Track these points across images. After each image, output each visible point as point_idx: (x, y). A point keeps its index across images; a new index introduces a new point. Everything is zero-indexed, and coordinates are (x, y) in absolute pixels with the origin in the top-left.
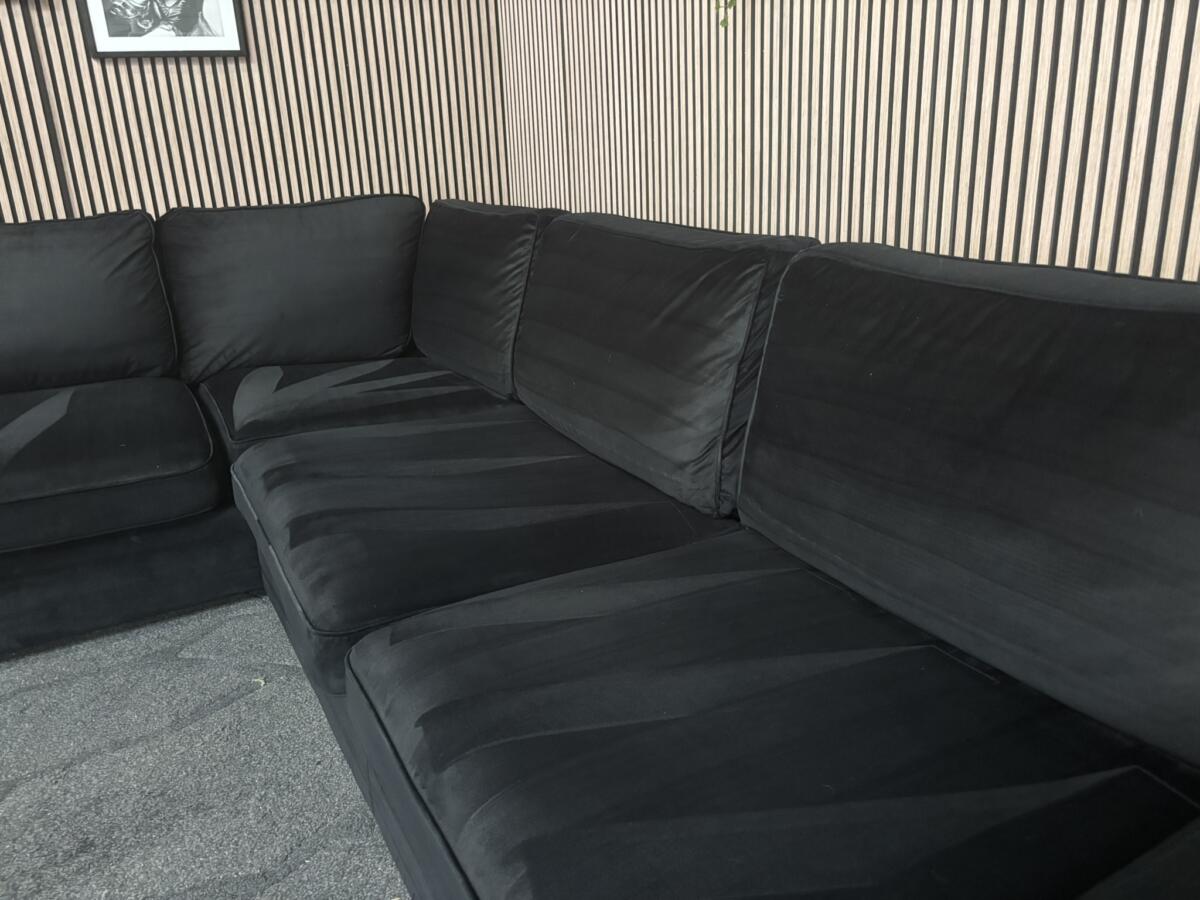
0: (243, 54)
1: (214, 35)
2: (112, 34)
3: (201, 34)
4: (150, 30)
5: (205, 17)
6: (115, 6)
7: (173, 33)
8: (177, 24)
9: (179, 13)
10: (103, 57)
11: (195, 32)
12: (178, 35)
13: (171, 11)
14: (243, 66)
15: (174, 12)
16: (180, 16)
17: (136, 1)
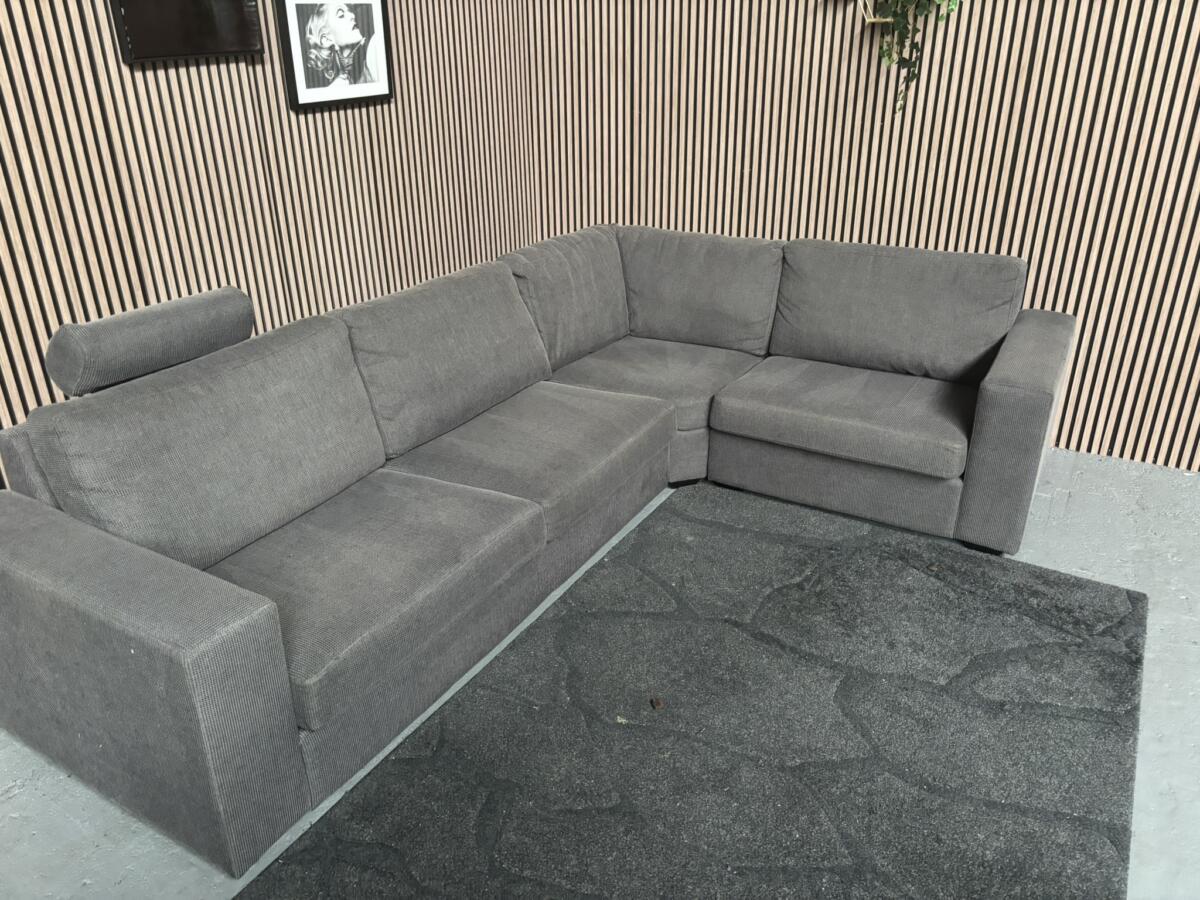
0: (389, 96)
1: (372, 81)
2: (308, 86)
3: (366, 81)
4: (334, 79)
5: (369, 66)
6: (311, 59)
7: (347, 81)
8: (349, 74)
9: (351, 62)
10: (298, 108)
11: (362, 78)
12: (351, 83)
13: (346, 61)
15: (347, 61)
16: (353, 65)
17: (325, 54)
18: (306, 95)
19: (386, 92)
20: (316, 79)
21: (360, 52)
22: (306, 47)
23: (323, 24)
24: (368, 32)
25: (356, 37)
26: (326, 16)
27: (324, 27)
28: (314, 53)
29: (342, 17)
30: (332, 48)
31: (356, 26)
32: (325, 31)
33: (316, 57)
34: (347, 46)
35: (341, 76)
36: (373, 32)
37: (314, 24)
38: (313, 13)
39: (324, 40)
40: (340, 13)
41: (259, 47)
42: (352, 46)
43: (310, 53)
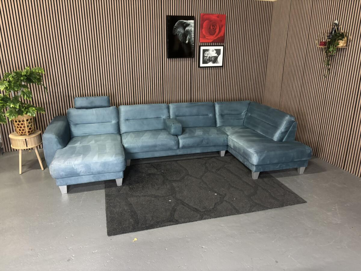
0: (222, 66)
3: (217, 63)
4: (209, 63)
5: (218, 60)
10: (200, 67)
12: (213, 63)
13: (212, 59)
14: (222, 68)
16: (214, 60)
17: (208, 58)
18: (202, 65)
19: (221, 65)
21: (216, 58)
22: (204, 56)
25: (216, 55)
27: (209, 53)
30: (210, 57)
31: (216, 53)
33: (206, 58)
35: (211, 62)
36: (220, 54)
37: (206, 53)
38: (206, 51)
39: (208, 56)
40: (213, 51)
42: (214, 57)
43: (204, 58)
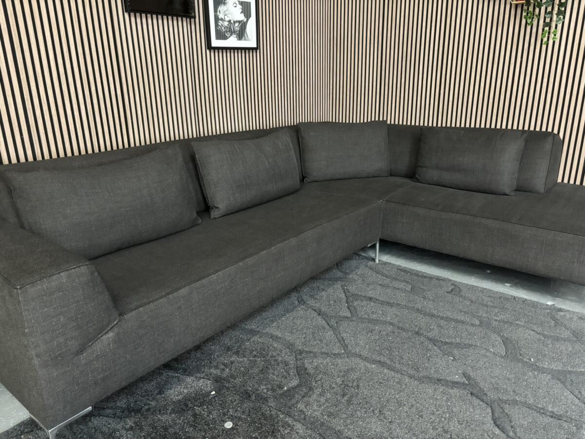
2: (217, 38)
3: (245, 40)
4: (229, 37)
5: (247, 32)
6: (219, 25)
7: (236, 39)
9: (239, 29)
10: (210, 49)
11: (243, 38)
12: (238, 40)
15: (237, 29)
16: (239, 31)
17: (226, 24)
18: (215, 43)
19: (255, 46)
20: (221, 36)
21: (243, 25)
22: (217, 19)
23: (226, 9)
24: (248, 15)
25: (242, 17)
26: (227, 6)
27: (227, 10)
28: (220, 23)
29: (236, 6)
30: (230, 21)
31: (242, 12)
32: (227, 13)
33: (222, 24)
34: (237, 21)
35: (233, 35)
36: (250, 16)
37: (222, 8)
38: (222, 3)
39: (226, 17)
40: (235, 5)
41: (193, 14)
42: (239, 22)
43: (219, 22)
